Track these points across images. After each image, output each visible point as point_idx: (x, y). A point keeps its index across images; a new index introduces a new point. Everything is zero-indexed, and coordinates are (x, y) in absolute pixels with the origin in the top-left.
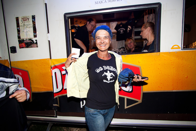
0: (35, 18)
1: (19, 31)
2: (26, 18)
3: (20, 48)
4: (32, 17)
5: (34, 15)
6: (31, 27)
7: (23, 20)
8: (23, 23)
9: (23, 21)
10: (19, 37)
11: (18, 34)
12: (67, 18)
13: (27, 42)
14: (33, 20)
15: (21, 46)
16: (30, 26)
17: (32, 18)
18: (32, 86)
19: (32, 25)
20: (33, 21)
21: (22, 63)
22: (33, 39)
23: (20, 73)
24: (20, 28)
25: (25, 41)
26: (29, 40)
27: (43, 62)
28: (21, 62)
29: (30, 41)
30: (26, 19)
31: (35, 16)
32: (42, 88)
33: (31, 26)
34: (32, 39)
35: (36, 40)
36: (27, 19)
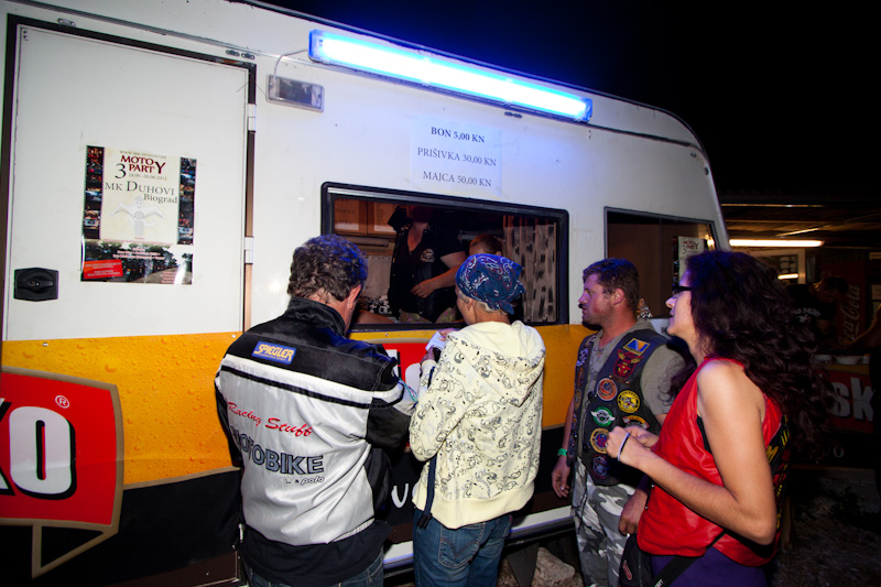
0: (194, 169)
1: (93, 205)
2: (150, 162)
3: (83, 280)
4: (182, 164)
5: (194, 158)
6: (170, 201)
7: (127, 164)
8: (127, 178)
9: (127, 169)
10: (91, 232)
11: (85, 215)
12: (329, 199)
13: (138, 257)
14: (187, 176)
15: (92, 271)
16: (164, 195)
17: (182, 169)
18: (126, 458)
19: (177, 194)
20: (183, 181)
21: (81, 348)
22: (170, 251)
23: (62, 400)
24: (101, 192)
25: (123, 250)
26: (147, 251)
27: (207, 344)
28: (81, 345)
29: (155, 254)
30: (144, 163)
31: (194, 161)
32: (191, 460)
33: (173, 197)
34: (165, 249)
35: (185, 256)
36: (155, 165)
